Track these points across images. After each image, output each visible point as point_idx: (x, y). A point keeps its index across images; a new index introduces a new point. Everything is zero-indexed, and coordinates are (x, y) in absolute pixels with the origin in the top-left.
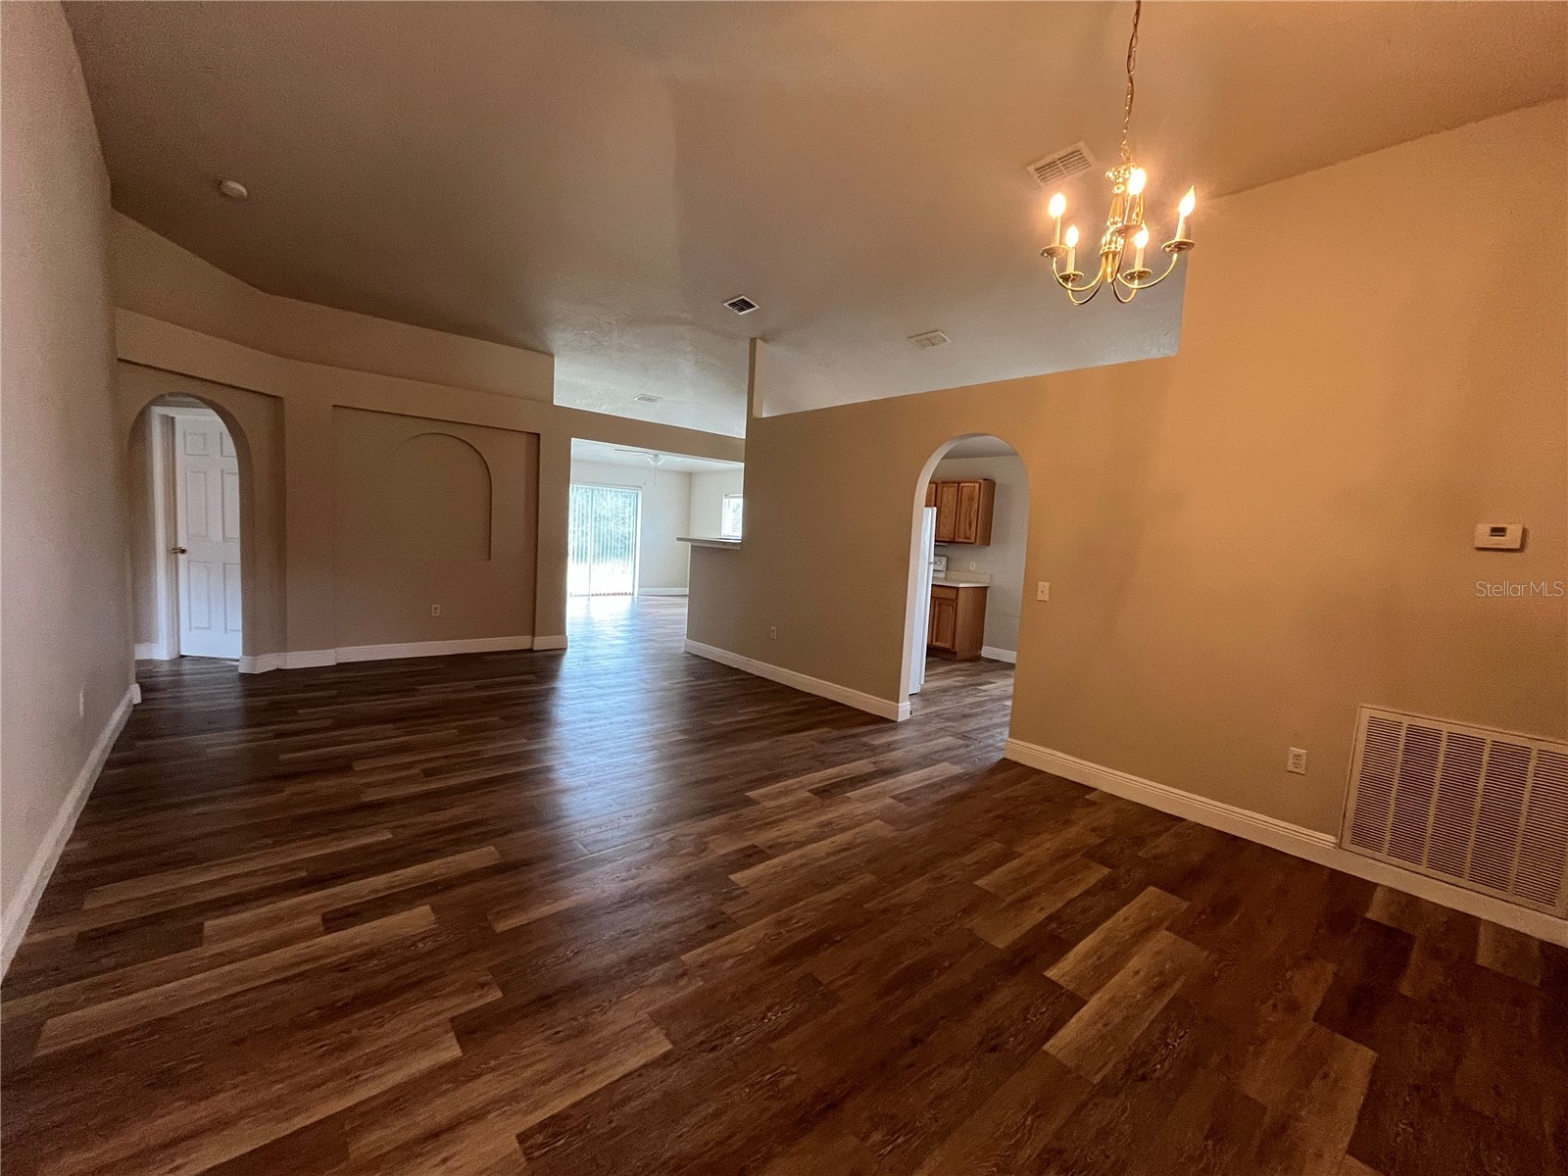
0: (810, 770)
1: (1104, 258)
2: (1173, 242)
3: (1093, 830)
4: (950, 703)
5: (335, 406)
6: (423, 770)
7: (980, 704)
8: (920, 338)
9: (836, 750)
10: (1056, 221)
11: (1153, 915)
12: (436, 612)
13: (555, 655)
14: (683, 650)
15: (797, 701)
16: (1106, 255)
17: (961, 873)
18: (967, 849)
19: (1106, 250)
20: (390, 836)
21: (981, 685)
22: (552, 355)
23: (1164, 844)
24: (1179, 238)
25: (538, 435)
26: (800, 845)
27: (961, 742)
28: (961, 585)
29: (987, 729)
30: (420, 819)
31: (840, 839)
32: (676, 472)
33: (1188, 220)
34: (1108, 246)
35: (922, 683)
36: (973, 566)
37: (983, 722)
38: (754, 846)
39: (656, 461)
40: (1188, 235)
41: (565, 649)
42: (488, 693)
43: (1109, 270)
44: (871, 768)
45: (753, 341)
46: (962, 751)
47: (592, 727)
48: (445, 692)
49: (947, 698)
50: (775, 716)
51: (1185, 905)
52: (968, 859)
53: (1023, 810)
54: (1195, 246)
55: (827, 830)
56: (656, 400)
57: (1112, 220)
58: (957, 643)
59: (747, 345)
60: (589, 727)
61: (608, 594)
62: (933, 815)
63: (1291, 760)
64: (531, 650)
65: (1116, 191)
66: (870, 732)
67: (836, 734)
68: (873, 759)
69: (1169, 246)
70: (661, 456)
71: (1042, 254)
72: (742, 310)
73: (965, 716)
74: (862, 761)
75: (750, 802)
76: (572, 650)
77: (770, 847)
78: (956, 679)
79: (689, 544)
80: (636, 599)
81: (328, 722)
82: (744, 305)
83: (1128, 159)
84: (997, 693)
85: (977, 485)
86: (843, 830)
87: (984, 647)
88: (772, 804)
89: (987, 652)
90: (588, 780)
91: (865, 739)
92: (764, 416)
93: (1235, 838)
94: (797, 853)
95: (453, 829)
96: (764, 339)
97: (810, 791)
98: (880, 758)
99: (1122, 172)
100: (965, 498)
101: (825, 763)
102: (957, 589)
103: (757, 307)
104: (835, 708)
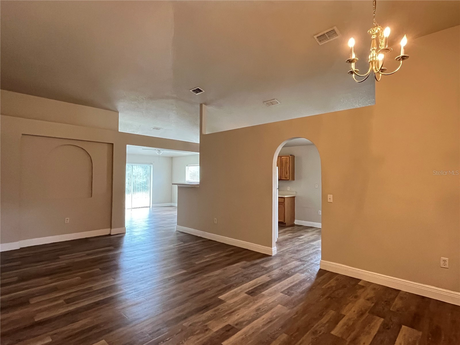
0: (243, 282)
1: (371, 63)
2: (400, 56)
3: (368, 300)
4: (289, 245)
5: (23, 134)
6: (65, 300)
7: (301, 245)
8: (267, 102)
9: (251, 271)
10: (351, 49)
11: (410, 340)
12: (67, 221)
13: (120, 236)
14: (176, 230)
15: (228, 250)
16: (372, 62)
17: (323, 328)
18: (321, 316)
19: (371, 60)
20: (51, 340)
21: (299, 236)
22: (117, 112)
23: (398, 303)
24: (402, 54)
25: (113, 144)
26: (249, 322)
27: (300, 263)
28: (286, 196)
29: (308, 256)
30: (65, 328)
31: (266, 317)
32: (166, 157)
33: (405, 48)
34: (372, 58)
35: (278, 237)
36: (289, 189)
37: (306, 253)
38: (229, 325)
39: (159, 153)
40: (405, 53)
41: (124, 233)
42: (92, 257)
43: (374, 68)
44: (269, 279)
45: (201, 105)
46: (302, 267)
47: (143, 270)
48: (73, 258)
49: (288, 243)
50: (221, 257)
51: (420, 333)
52: (324, 320)
53: (336, 292)
54: (409, 57)
55: (259, 313)
56: (160, 129)
57: (372, 48)
58: (286, 220)
59: (199, 106)
60: (141, 270)
61: (140, 208)
62: (301, 300)
63: (442, 263)
64: (110, 235)
65: (373, 38)
66: (263, 262)
67: (248, 263)
68: (268, 275)
69: (399, 58)
70: (161, 151)
71: (347, 62)
72: (197, 93)
73: (298, 251)
74: (264, 276)
75: (221, 302)
76: (128, 234)
77: (237, 325)
78: (289, 235)
79: (177, 186)
80: (151, 209)
81: (16, 279)
82: (198, 91)
83: (377, 25)
84: (306, 239)
85: (288, 157)
86: (267, 311)
87: (296, 220)
88: (232, 301)
89: (296, 222)
90: (145, 297)
91: (262, 265)
92: (206, 134)
93: (423, 297)
94: (249, 326)
95: (83, 332)
96: (206, 104)
97: (246, 293)
98: (271, 273)
99: (375, 30)
100: (284, 162)
101: (248, 278)
102: (284, 198)
103: (204, 91)
104: (244, 252)
